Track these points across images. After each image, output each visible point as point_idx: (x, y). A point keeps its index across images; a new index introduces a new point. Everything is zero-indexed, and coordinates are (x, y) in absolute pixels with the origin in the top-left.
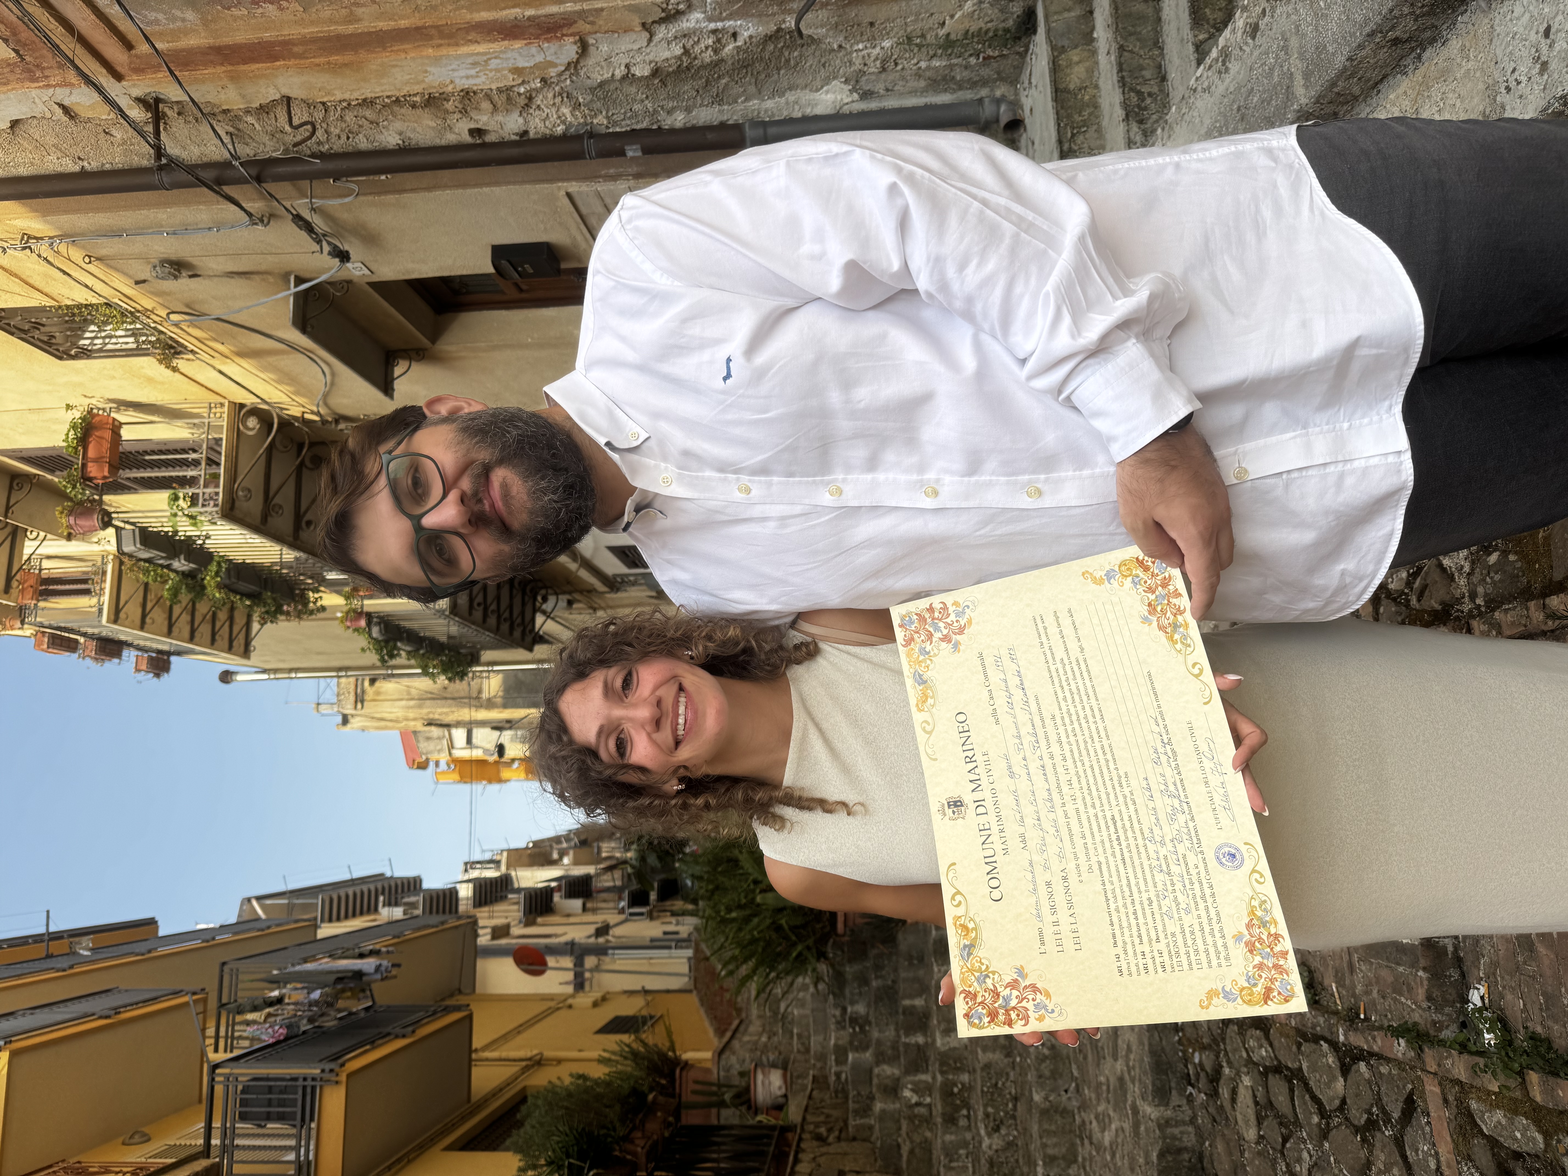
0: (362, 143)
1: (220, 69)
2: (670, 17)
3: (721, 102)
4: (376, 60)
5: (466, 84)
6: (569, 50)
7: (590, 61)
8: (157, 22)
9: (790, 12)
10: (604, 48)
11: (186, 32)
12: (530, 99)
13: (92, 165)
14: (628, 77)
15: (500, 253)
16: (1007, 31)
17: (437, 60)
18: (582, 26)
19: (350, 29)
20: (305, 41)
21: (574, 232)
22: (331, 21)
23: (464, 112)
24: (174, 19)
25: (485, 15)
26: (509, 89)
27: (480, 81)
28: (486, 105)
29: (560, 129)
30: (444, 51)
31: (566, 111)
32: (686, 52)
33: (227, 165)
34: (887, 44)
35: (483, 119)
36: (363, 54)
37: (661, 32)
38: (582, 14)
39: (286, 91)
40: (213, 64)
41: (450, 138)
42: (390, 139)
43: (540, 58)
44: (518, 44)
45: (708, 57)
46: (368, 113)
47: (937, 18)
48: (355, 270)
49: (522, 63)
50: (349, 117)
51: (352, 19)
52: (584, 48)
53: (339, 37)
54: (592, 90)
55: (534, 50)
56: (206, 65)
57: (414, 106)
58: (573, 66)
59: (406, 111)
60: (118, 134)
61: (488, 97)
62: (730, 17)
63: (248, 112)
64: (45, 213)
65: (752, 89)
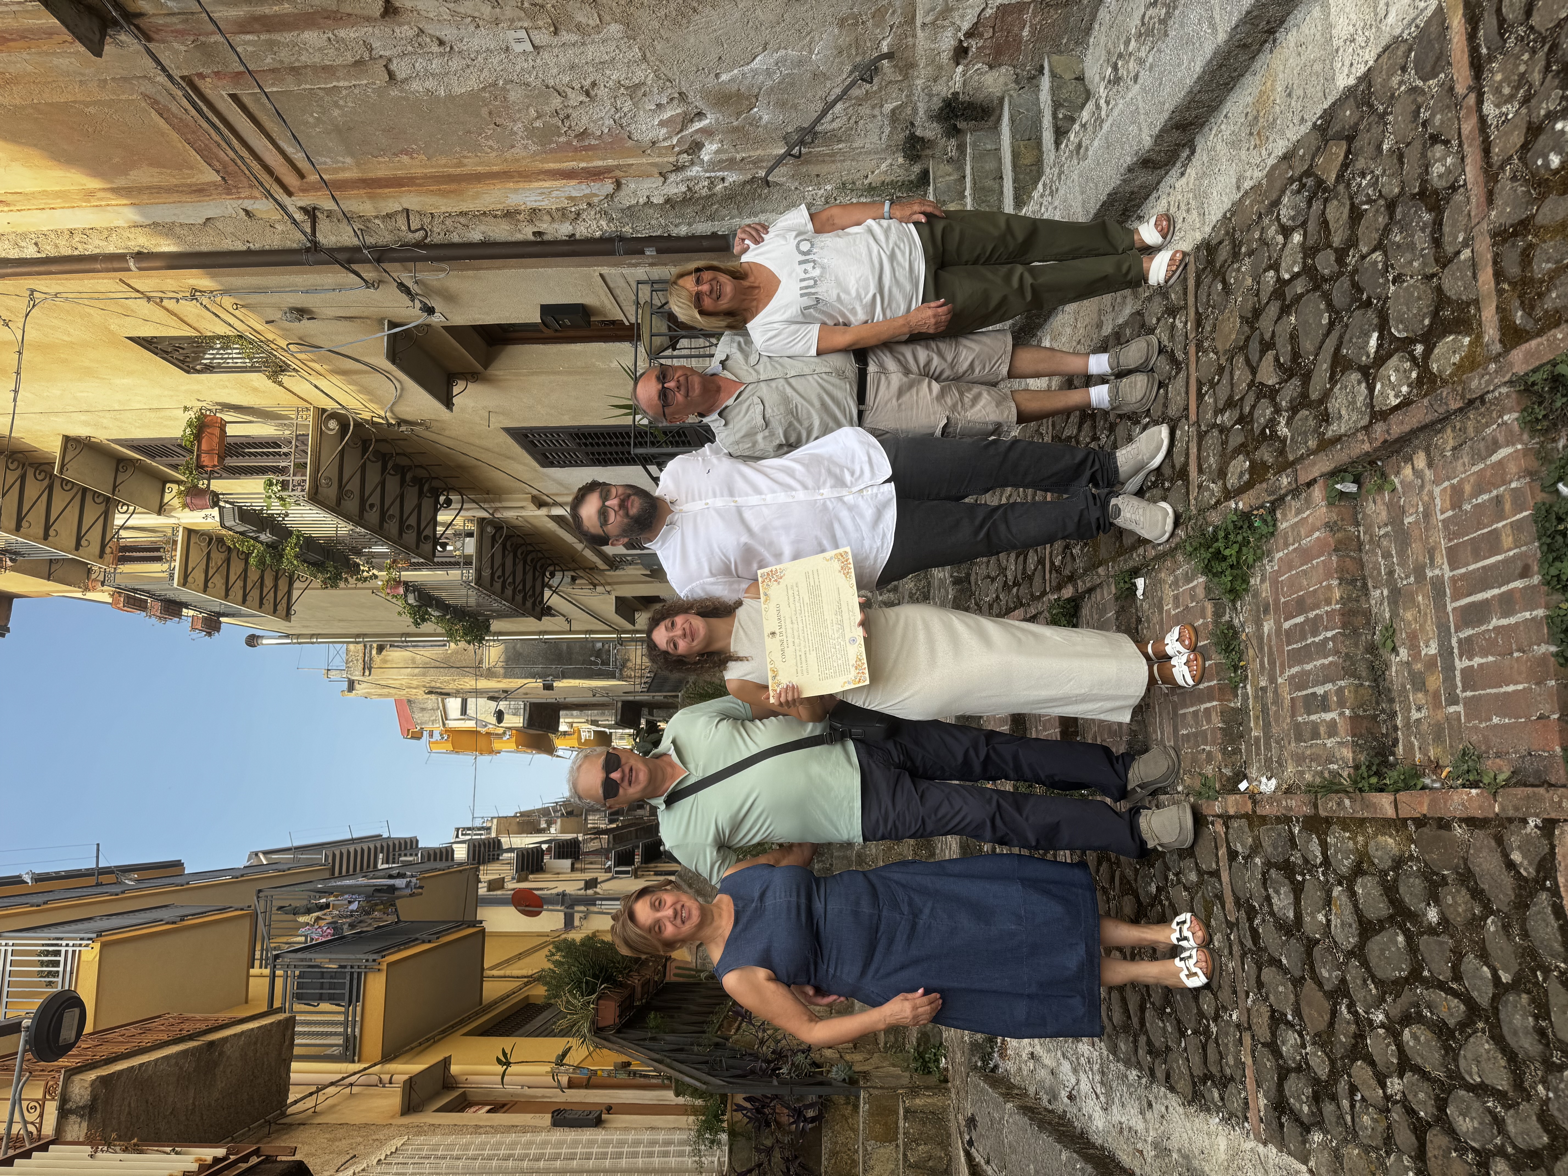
0: (455, 238)
1: (362, 191)
2: (678, 168)
3: (713, 220)
4: (473, 189)
5: (535, 205)
6: (608, 187)
7: (622, 193)
8: (325, 163)
9: (761, 168)
10: (633, 186)
11: (343, 169)
12: (578, 214)
13: (256, 246)
14: (649, 203)
15: (546, 310)
16: (911, 182)
17: (516, 190)
18: (618, 173)
19: (458, 171)
20: (425, 177)
21: (604, 298)
22: (445, 166)
23: (531, 221)
24: (338, 162)
25: (552, 166)
26: (564, 209)
27: (545, 204)
28: (547, 218)
29: (598, 234)
30: (521, 185)
31: (603, 223)
32: (689, 189)
33: (357, 249)
34: (829, 187)
35: (543, 226)
36: (464, 185)
37: (672, 177)
38: (618, 167)
39: (406, 206)
40: (358, 188)
41: (519, 237)
42: (475, 236)
43: (588, 191)
44: (573, 182)
45: (705, 192)
46: (462, 220)
47: (863, 172)
48: (437, 319)
49: (574, 194)
50: (448, 222)
51: (460, 164)
52: (618, 185)
53: (449, 176)
54: (623, 210)
55: (584, 186)
56: (353, 188)
57: (495, 217)
58: (610, 197)
59: (490, 219)
60: (279, 227)
61: (549, 213)
62: (719, 170)
63: (376, 217)
64: (213, 276)
65: (735, 212)
